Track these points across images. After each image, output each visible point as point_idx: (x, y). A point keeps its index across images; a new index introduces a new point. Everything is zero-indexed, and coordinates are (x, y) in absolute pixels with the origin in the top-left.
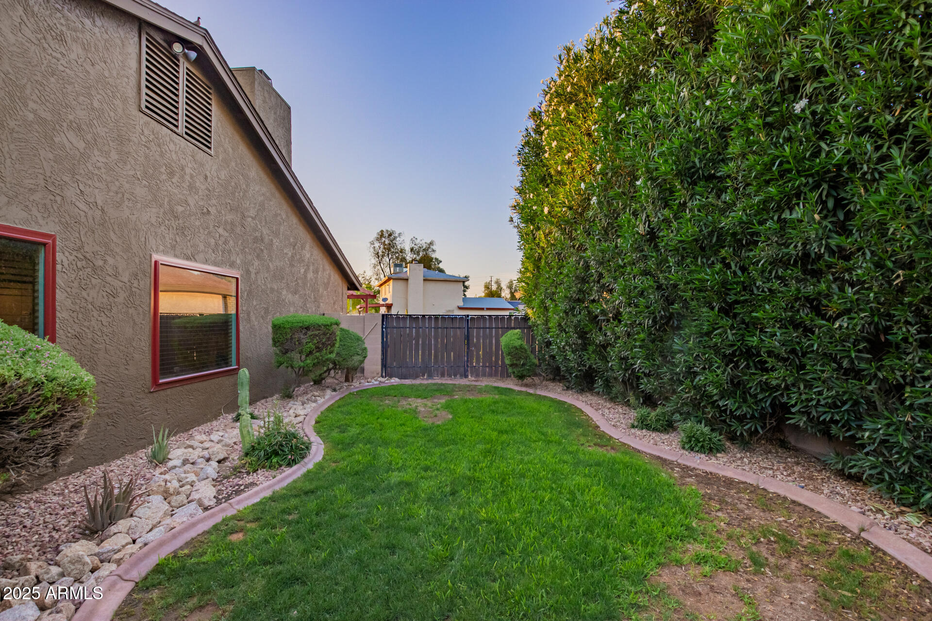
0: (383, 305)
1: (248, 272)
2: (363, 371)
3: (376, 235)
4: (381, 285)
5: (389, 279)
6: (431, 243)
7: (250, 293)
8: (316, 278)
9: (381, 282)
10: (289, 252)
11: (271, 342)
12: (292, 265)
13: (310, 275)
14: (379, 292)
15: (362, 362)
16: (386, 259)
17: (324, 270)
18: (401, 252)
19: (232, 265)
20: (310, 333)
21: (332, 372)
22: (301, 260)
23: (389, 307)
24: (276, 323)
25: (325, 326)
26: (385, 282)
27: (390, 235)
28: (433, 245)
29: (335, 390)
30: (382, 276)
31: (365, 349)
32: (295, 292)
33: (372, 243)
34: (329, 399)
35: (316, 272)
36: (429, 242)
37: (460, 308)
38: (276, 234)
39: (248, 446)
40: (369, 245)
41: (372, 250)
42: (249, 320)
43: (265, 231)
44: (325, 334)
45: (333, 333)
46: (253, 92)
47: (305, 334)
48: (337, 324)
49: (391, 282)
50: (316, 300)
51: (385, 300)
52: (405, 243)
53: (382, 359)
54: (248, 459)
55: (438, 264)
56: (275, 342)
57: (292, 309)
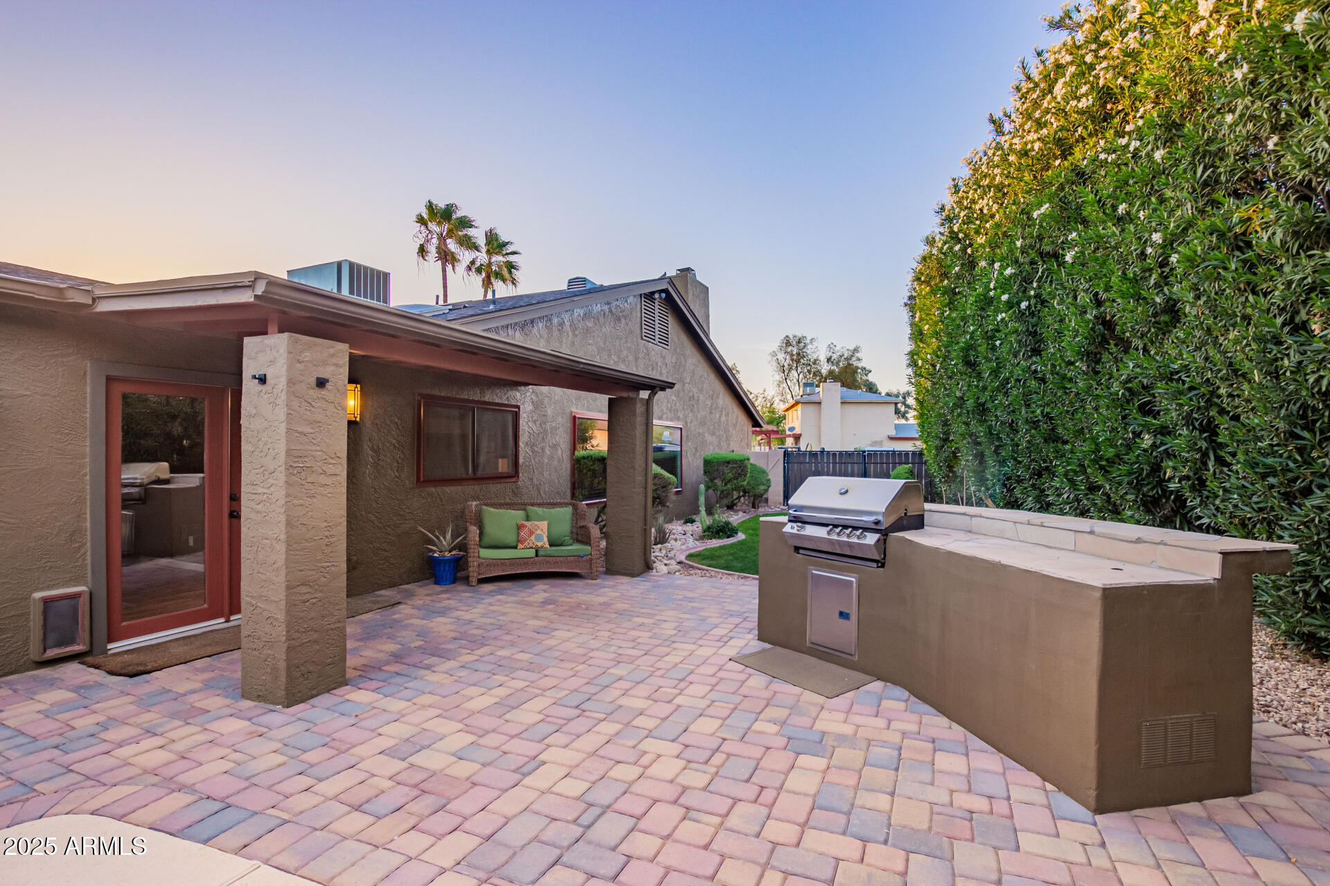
0: (789, 436)
1: (686, 422)
2: (767, 500)
3: (778, 343)
4: (787, 410)
5: (797, 403)
6: (856, 350)
7: (687, 437)
8: (727, 420)
9: (787, 405)
10: (709, 403)
11: (702, 472)
12: (711, 413)
13: (723, 419)
14: (784, 417)
15: (766, 491)
16: (794, 373)
17: (733, 412)
18: (814, 364)
19: (678, 419)
20: (730, 466)
21: (742, 498)
22: (717, 407)
23: (797, 438)
24: (708, 458)
25: (741, 461)
26: (792, 406)
27: (799, 342)
28: (858, 352)
29: (744, 512)
30: (789, 397)
31: (769, 480)
32: (713, 434)
33: (774, 354)
34: (741, 517)
35: (727, 415)
36: (852, 348)
37: (891, 438)
38: (701, 391)
39: (705, 527)
40: (769, 358)
41: (775, 364)
42: (687, 456)
43: (695, 391)
44: (740, 467)
45: (746, 466)
46: (687, 292)
47: (727, 466)
48: (748, 460)
49: (799, 407)
50: (727, 439)
51: (792, 429)
52: (819, 352)
53: (784, 491)
54: (706, 533)
55: (866, 375)
56: (705, 472)
57: (711, 448)
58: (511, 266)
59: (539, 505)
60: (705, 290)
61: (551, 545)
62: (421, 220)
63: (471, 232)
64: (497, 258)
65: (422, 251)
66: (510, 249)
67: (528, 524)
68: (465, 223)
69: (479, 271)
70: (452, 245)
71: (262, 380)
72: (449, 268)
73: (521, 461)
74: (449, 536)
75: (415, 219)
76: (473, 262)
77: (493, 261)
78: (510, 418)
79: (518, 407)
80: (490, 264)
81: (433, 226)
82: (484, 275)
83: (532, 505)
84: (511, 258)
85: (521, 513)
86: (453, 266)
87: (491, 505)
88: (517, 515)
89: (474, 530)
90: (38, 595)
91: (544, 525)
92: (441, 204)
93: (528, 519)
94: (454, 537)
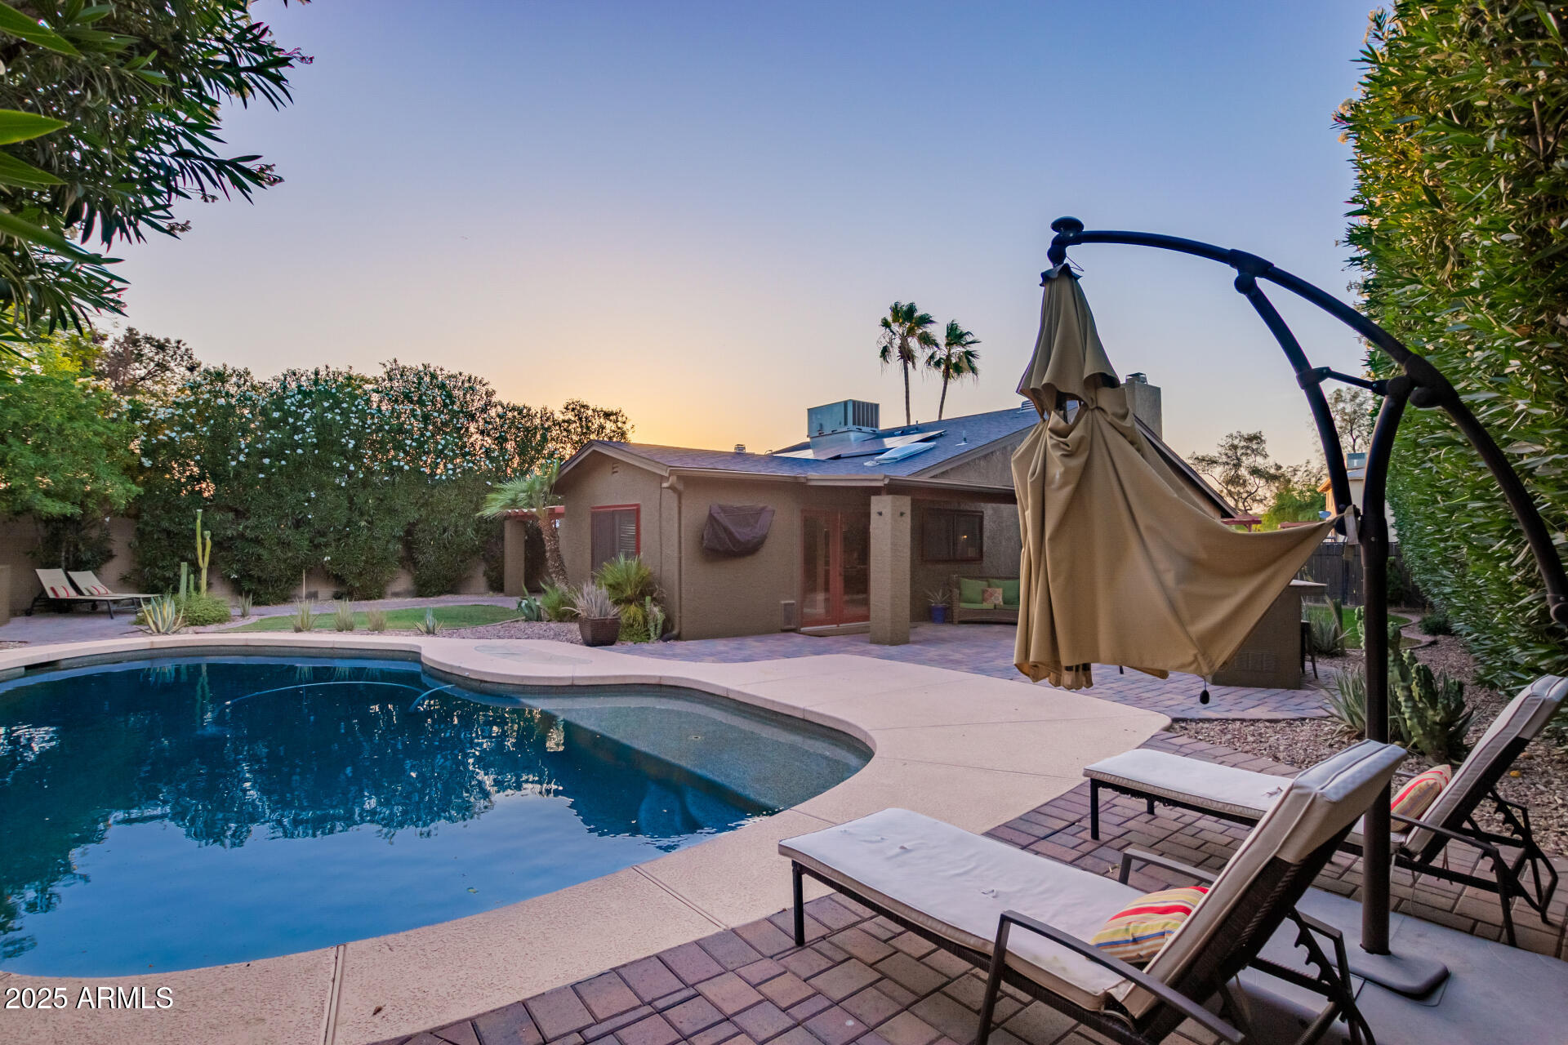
4: (1325, 490)
16: (1347, 438)
26: (1328, 486)
27: (1356, 396)
58: (969, 354)
59: (997, 578)
60: (1157, 391)
61: (1005, 603)
62: (886, 324)
63: (930, 329)
64: (957, 350)
65: (885, 352)
66: (969, 339)
67: (990, 590)
68: (925, 320)
69: (938, 364)
70: (913, 343)
71: (880, 514)
72: (910, 365)
73: (985, 549)
74: (940, 594)
75: (880, 323)
76: (932, 357)
77: (952, 352)
78: (977, 520)
79: (982, 512)
80: (949, 357)
81: (895, 327)
82: (943, 367)
83: (993, 578)
84: (971, 348)
85: (985, 583)
86: (913, 363)
87: (967, 577)
88: (983, 584)
89: (956, 591)
90: (783, 602)
91: (1000, 591)
92: (905, 303)
93: (989, 586)
94: (944, 595)
